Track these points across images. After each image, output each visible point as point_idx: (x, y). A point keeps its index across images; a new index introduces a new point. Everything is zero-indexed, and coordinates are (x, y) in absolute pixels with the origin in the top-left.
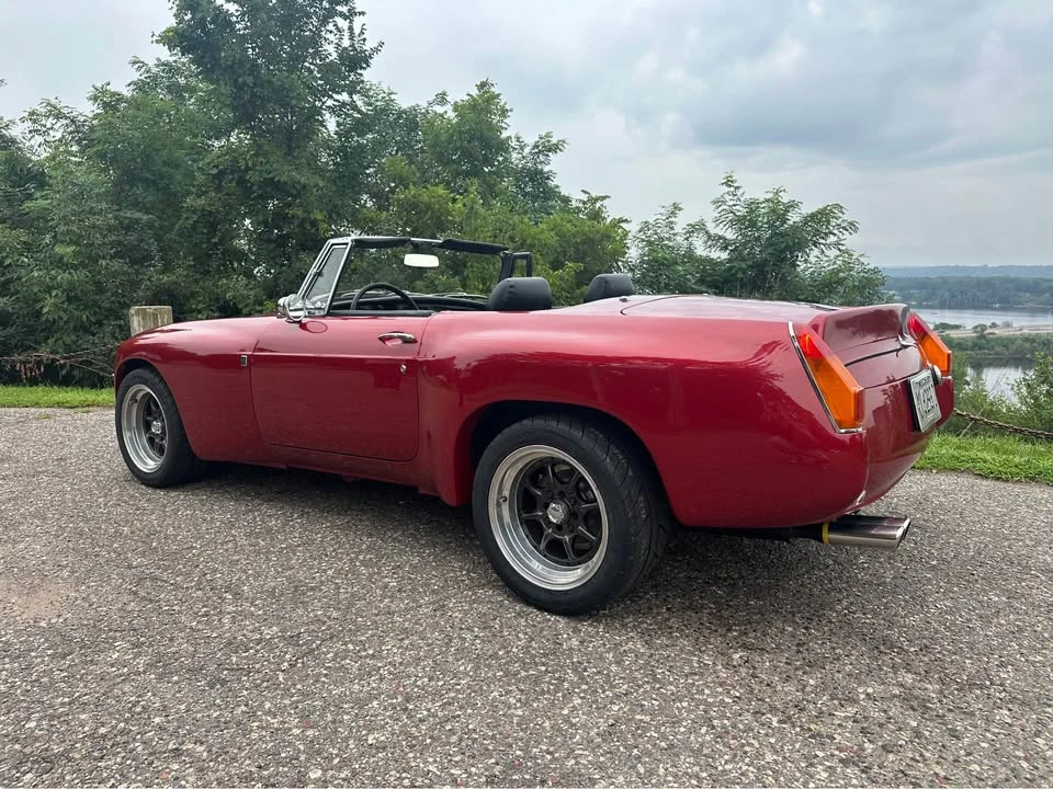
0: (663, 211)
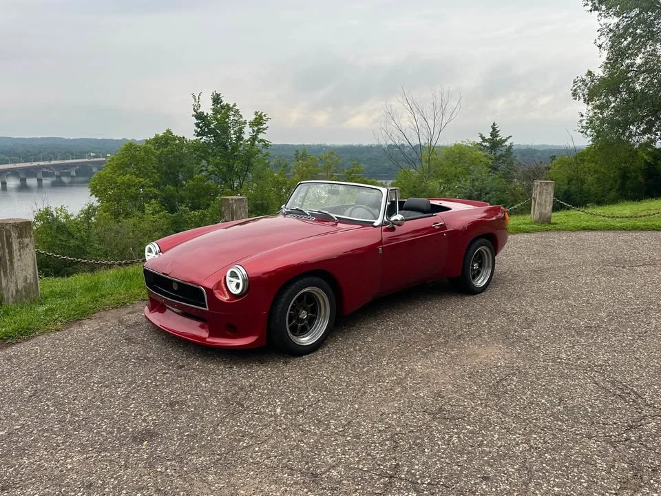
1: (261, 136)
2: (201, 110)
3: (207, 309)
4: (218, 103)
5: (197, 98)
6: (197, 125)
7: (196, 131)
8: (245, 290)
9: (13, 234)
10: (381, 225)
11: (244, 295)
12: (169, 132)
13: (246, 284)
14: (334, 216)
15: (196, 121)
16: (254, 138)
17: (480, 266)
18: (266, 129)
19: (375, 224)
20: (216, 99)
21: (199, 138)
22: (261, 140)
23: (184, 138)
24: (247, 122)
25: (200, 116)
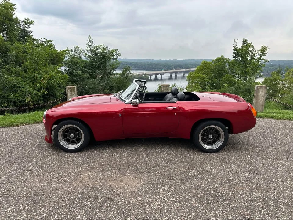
0: (73, 47)
1: (263, 57)
2: (237, 47)
4: (245, 43)
5: (236, 41)
6: (234, 53)
7: (233, 56)
9: (68, 91)
12: (222, 56)
15: (234, 51)
16: (260, 58)
18: (267, 53)
20: (245, 41)
21: (234, 58)
22: (263, 59)
23: (228, 59)
24: (256, 51)
25: (236, 49)
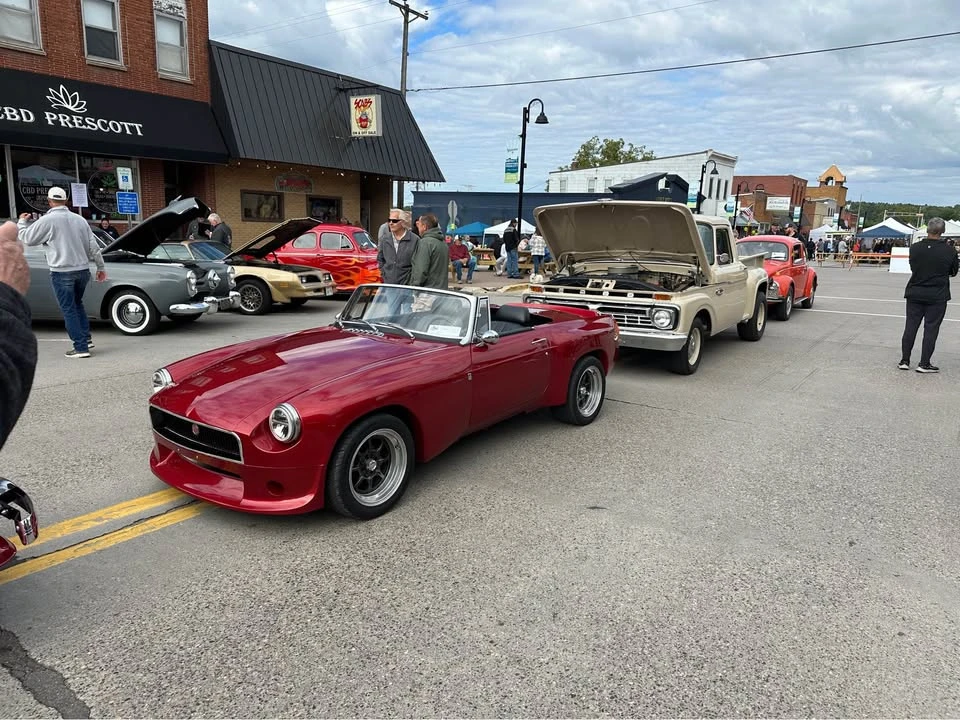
3: (242, 462)
8: (296, 436)
10: (470, 344)
11: (295, 442)
13: (298, 428)
14: (409, 331)
17: (588, 389)
19: (462, 343)
